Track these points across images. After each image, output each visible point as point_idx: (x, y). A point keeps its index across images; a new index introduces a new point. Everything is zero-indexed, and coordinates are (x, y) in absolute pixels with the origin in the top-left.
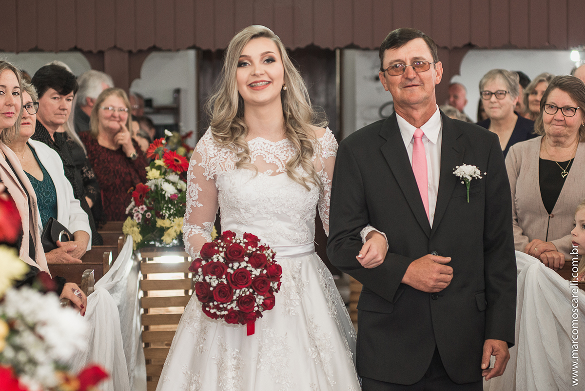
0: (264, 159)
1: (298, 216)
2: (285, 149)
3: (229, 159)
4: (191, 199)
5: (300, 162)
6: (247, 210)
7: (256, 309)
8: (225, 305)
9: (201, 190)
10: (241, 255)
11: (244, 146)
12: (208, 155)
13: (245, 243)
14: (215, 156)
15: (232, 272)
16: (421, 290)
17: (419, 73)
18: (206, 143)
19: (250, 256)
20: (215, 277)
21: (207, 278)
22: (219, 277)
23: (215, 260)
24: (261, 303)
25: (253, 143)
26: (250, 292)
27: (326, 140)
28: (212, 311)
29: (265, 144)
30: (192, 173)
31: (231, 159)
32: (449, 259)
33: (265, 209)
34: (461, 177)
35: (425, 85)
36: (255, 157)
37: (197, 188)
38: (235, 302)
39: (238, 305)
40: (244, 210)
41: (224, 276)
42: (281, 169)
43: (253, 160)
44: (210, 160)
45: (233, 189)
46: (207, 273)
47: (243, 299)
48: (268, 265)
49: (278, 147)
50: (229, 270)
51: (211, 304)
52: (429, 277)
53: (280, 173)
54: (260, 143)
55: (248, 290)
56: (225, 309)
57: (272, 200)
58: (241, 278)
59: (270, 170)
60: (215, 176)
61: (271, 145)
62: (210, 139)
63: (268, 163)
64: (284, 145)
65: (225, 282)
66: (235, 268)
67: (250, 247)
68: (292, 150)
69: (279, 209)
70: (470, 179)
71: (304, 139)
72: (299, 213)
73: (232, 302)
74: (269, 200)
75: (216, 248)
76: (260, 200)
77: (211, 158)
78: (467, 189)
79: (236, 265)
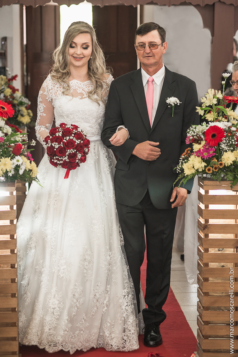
0: (77, 91)
1: (94, 120)
2: (88, 86)
3: (59, 91)
4: (40, 112)
5: (95, 92)
6: (68, 117)
7: (77, 161)
8: (62, 158)
9: (45, 106)
10: (70, 133)
11: (68, 83)
12: (49, 88)
13: (72, 128)
14: (52, 89)
15: (66, 141)
16: (141, 158)
17: (152, 50)
18: (47, 82)
19: (75, 134)
20: (57, 143)
21: (53, 144)
22: (59, 143)
23: (57, 135)
24: (79, 158)
25: (71, 82)
26: (75, 151)
27: (109, 81)
28: (55, 161)
29: (78, 83)
30: (40, 98)
31: (60, 90)
32: (158, 143)
33: (77, 116)
34: (169, 103)
35: (156, 56)
36: (72, 90)
37: (43, 105)
38: (67, 156)
39: (68, 158)
40: (66, 117)
41: (62, 143)
42: (85, 96)
43: (71, 91)
44: (49, 91)
45: (61, 106)
46: (54, 142)
47: (71, 154)
48: (83, 139)
49: (84, 85)
50: (64, 140)
51: (55, 157)
52: (145, 152)
53: (85, 98)
54: (75, 82)
55: (74, 150)
56: (62, 160)
57: (80, 112)
58: (70, 144)
59: (80, 96)
60: (52, 99)
61: (81, 84)
62: (50, 80)
63: (79, 93)
64: (87, 83)
65: (62, 146)
66: (67, 139)
67: (74, 130)
68: (91, 86)
69: (84, 116)
70: (173, 105)
71: (98, 80)
72: (94, 118)
73: (65, 157)
74: (79, 112)
75: (58, 130)
76: (74, 112)
77: (50, 90)
78: (172, 110)
79: (68, 138)
